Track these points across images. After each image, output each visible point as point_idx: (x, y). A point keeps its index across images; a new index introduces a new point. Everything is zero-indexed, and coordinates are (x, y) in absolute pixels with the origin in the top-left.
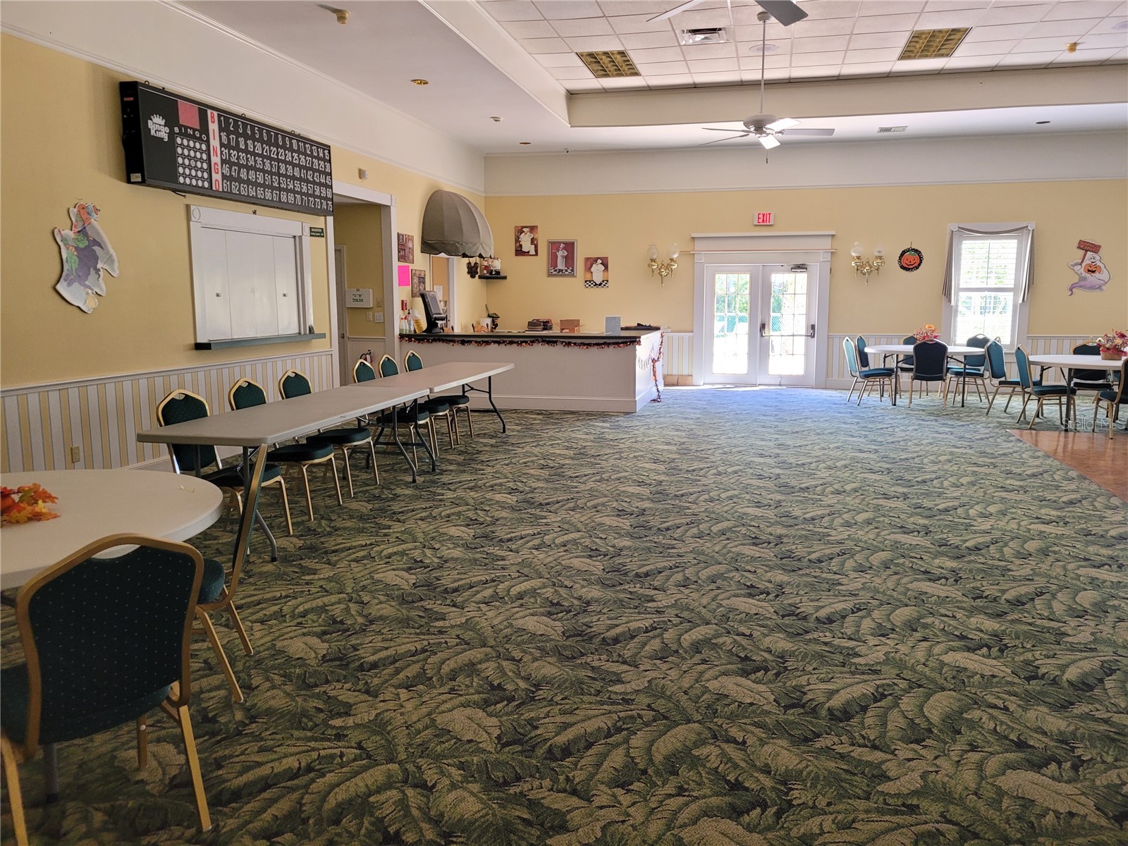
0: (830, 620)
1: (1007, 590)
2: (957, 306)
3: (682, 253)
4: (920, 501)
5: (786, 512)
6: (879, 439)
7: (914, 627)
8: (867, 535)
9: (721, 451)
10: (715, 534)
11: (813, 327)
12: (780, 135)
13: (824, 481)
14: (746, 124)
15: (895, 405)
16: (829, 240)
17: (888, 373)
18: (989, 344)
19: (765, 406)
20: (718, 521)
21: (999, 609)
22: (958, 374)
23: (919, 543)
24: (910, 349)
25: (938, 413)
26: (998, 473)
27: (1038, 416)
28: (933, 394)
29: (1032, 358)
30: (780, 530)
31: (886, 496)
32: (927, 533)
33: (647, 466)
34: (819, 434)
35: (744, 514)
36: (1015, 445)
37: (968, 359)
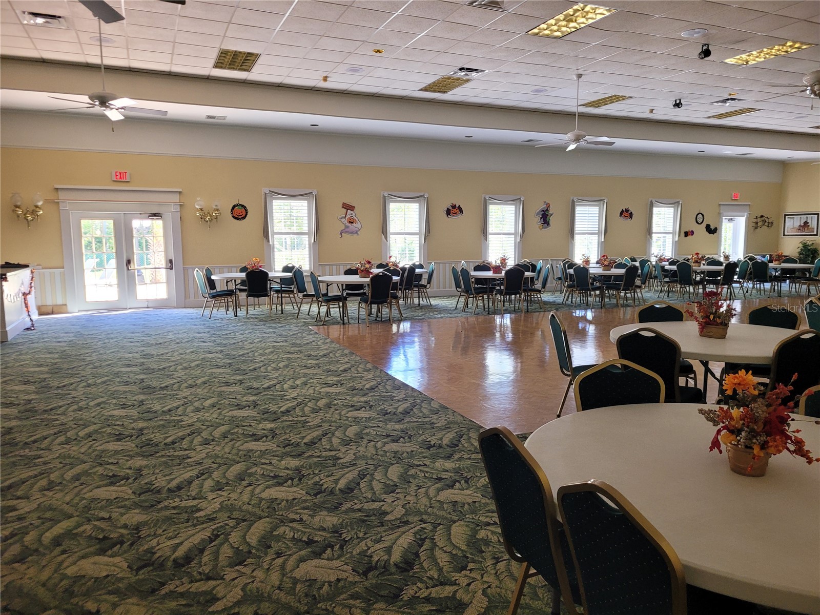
0: (179, 488)
1: (305, 437)
2: (274, 245)
3: (46, 201)
4: (251, 384)
5: (148, 408)
6: (224, 342)
7: (243, 478)
8: (211, 416)
9: (92, 366)
10: (82, 438)
11: (171, 261)
12: (123, 110)
13: (180, 379)
14: (91, 98)
15: (236, 316)
16: (177, 196)
17: (230, 293)
18: (294, 270)
19: (134, 325)
20: (85, 426)
21: (300, 450)
22: (277, 291)
23: (249, 414)
24: (243, 275)
25: (265, 319)
26: (303, 356)
27: (328, 316)
28: (262, 307)
29: (320, 279)
30: (141, 424)
31: (227, 384)
32: (255, 407)
33: (17, 388)
34: (178, 343)
35: (110, 416)
36: (315, 337)
37: (283, 281)
